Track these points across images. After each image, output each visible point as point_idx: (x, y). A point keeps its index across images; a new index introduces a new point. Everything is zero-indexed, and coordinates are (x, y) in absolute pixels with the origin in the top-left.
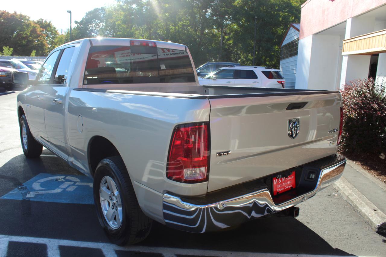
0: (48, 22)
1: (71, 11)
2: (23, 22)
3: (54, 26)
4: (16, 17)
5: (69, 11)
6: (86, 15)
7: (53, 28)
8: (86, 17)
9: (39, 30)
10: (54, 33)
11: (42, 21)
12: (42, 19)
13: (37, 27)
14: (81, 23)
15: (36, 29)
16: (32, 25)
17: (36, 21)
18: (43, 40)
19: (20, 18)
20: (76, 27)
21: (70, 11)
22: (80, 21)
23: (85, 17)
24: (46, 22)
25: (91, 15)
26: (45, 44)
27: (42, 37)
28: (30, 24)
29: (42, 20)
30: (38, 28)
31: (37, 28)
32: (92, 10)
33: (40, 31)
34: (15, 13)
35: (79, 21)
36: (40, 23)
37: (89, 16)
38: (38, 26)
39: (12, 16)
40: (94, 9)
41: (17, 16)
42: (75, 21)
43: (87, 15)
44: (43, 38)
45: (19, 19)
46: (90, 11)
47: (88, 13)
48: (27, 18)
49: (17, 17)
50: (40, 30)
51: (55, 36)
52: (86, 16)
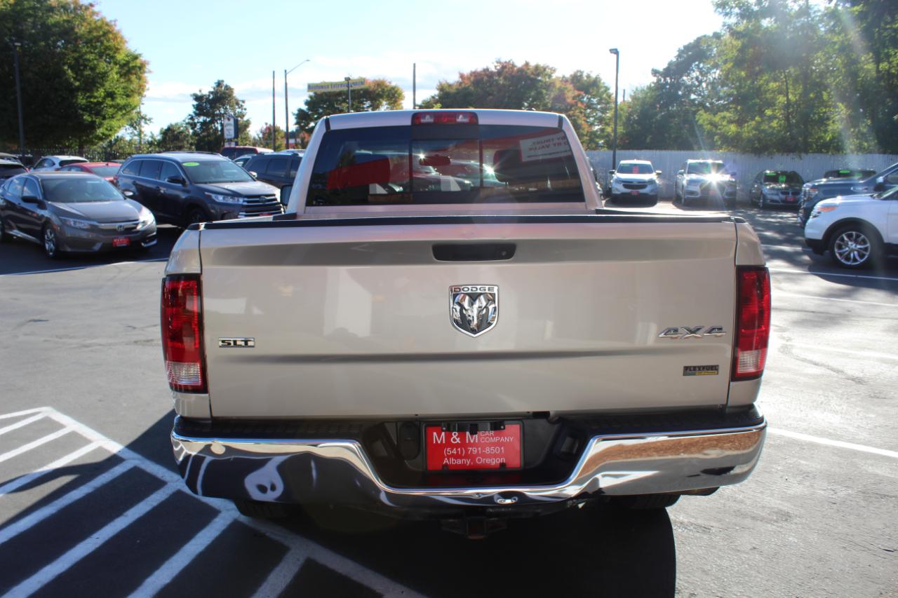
0: (593, 76)
1: (619, 50)
2: (540, 81)
3: (606, 85)
4: (526, 73)
5: (613, 50)
6: (677, 53)
7: (602, 90)
8: (677, 59)
9: (571, 94)
10: (606, 99)
11: (581, 76)
12: (582, 70)
13: (566, 88)
14: (667, 72)
15: (564, 94)
16: (558, 85)
17: (568, 75)
18: (578, 117)
19: (534, 72)
20: (653, 83)
21: (616, 50)
22: (664, 69)
23: (675, 60)
24: (588, 76)
25: (690, 53)
26: (582, 124)
27: (576, 109)
28: (554, 83)
29: (582, 72)
30: (570, 90)
31: (566, 91)
32: (692, 41)
33: (574, 98)
34: (527, 64)
35: (661, 70)
36: (576, 79)
37: (685, 56)
38: (570, 87)
39: (521, 70)
40: (695, 38)
41: (528, 69)
42: (653, 70)
43: (681, 53)
44: (578, 111)
45: (532, 76)
46: (686, 43)
47: (682, 48)
48: (548, 71)
49: (528, 71)
50: (573, 95)
51: (608, 105)
52: (679, 56)
